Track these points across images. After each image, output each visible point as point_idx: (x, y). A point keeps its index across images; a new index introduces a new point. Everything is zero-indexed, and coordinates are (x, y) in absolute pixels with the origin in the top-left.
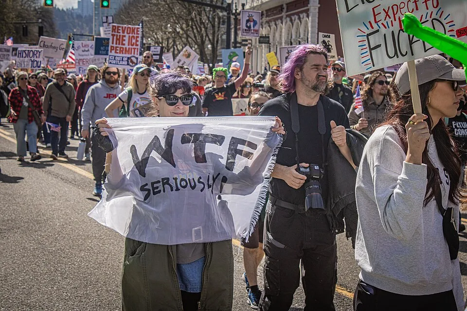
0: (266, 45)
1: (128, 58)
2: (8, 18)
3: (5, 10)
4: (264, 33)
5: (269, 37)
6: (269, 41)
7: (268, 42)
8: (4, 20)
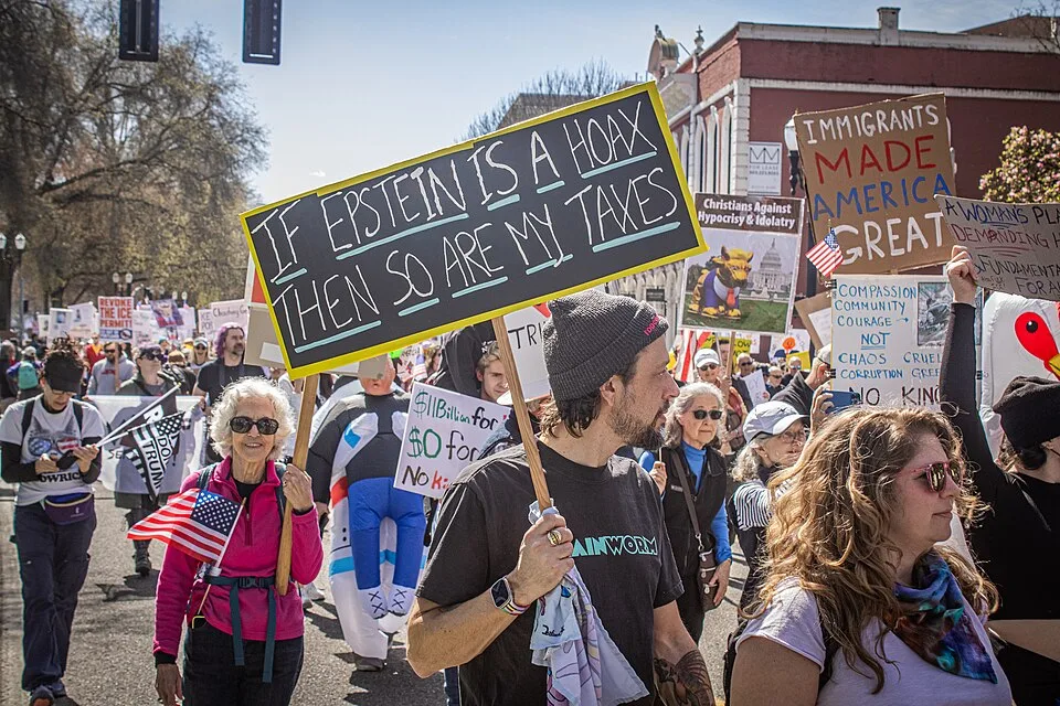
0: (659, 303)
1: (120, 332)
2: (233, 260)
3: (229, 248)
4: (655, 284)
5: (663, 291)
6: (663, 297)
7: (662, 299)
8: (226, 265)
